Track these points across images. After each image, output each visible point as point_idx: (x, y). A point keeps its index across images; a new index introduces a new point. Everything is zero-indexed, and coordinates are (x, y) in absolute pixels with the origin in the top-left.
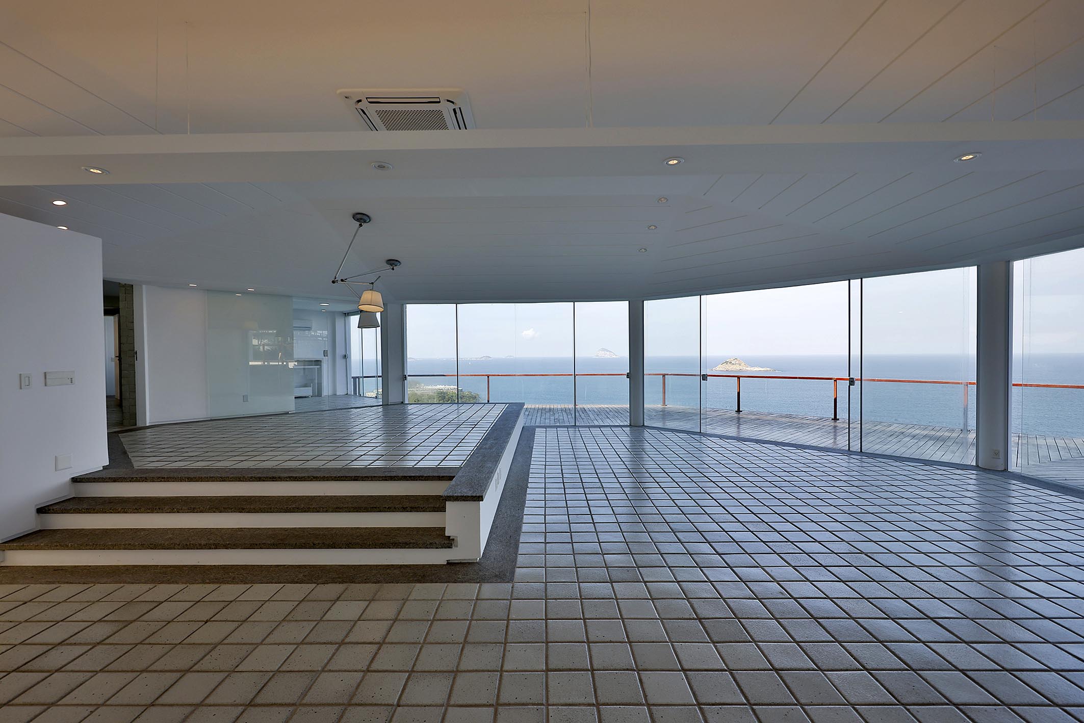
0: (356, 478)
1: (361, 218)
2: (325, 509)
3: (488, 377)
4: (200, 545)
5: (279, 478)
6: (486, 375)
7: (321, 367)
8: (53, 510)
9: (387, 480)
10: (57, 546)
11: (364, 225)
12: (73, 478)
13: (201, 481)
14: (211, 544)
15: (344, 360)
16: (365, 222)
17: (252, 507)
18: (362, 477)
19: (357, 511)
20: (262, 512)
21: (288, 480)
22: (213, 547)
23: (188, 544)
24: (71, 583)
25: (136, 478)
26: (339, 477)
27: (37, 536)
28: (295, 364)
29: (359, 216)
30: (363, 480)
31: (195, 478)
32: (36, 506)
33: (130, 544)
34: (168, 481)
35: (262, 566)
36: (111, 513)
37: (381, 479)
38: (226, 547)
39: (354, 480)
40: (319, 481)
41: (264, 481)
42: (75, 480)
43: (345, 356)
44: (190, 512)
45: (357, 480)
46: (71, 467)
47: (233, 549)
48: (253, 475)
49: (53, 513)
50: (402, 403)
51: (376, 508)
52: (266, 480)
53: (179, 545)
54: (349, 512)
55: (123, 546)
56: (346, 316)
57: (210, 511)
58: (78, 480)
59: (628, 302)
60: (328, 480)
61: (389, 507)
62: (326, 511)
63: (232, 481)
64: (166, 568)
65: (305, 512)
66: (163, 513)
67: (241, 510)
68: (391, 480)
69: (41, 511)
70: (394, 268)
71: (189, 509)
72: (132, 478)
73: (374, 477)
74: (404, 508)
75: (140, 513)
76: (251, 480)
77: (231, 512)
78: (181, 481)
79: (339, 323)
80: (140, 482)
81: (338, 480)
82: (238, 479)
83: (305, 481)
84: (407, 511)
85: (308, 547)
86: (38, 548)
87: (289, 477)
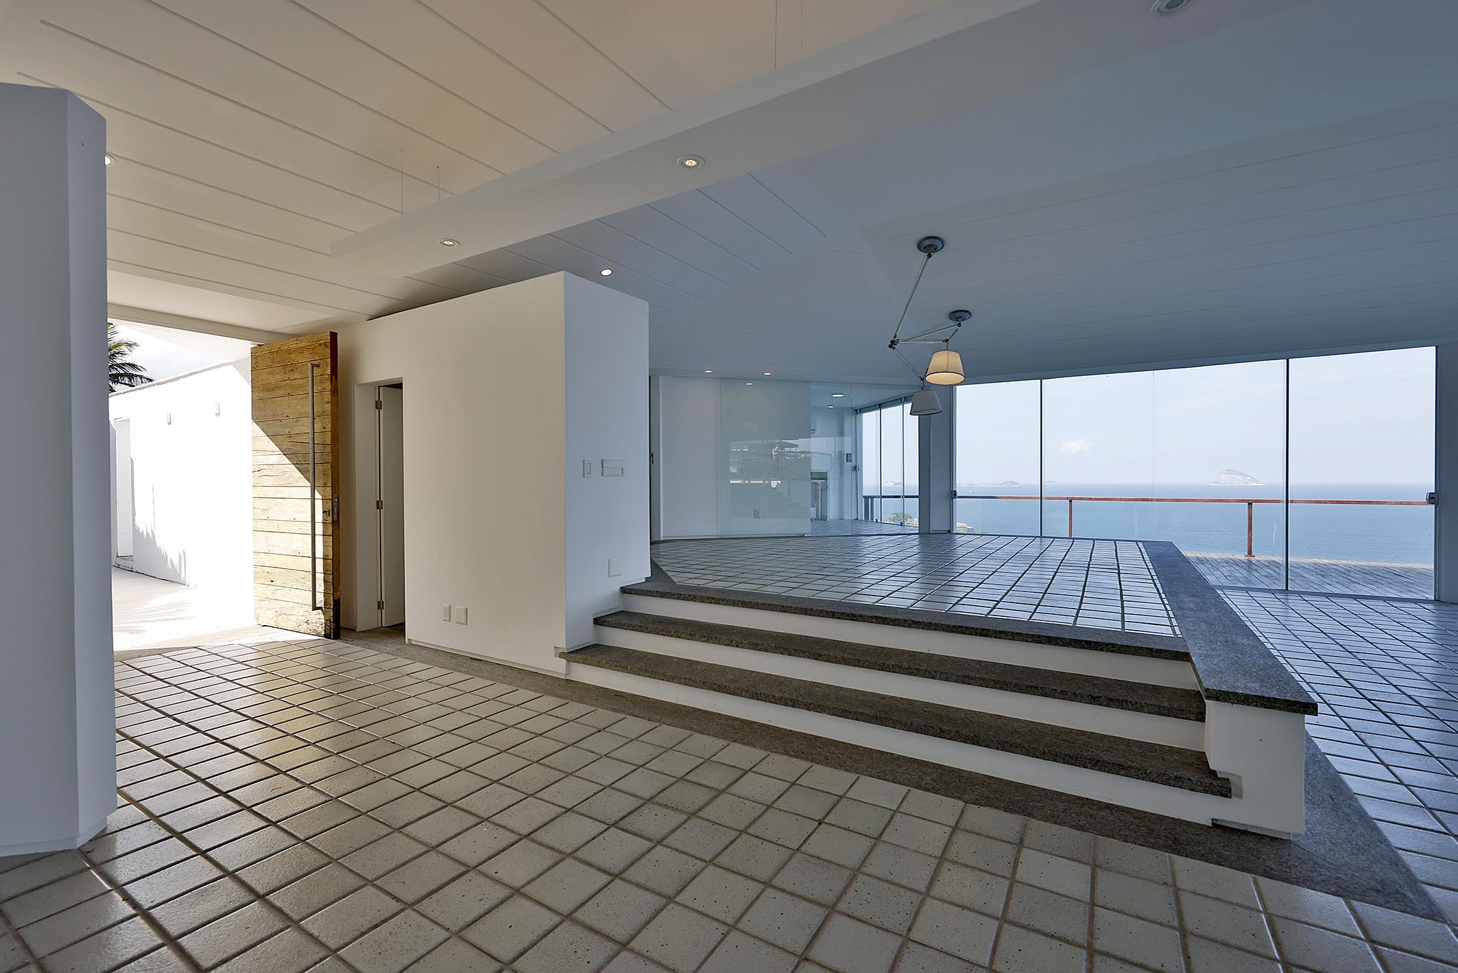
0: (985, 632)
1: (930, 246)
2: (945, 676)
3: (1071, 501)
4: (774, 697)
5: (861, 616)
6: (1067, 498)
7: (826, 482)
8: (608, 622)
9: (1041, 643)
10: (617, 666)
11: (934, 255)
12: (622, 588)
13: (757, 609)
14: (787, 699)
15: (854, 473)
16: (936, 250)
17: (831, 654)
18: (995, 632)
19: (1001, 688)
20: (846, 664)
21: (874, 621)
22: (791, 704)
23: (758, 693)
24: (635, 716)
25: (685, 595)
26: (954, 626)
27: (596, 651)
28: (778, 483)
29: (927, 243)
30: (996, 637)
31: (751, 603)
32: (594, 615)
33: (691, 679)
34: (719, 604)
35: (857, 746)
36: (664, 635)
37: (1031, 639)
38: (808, 707)
39: (981, 635)
40: (922, 629)
41: (839, 618)
42: (625, 590)
43: (856, 467)
44: (752, 649)
45: (985, 635)
46: (620, 575)
47: (817, 712)
48: (825, 609)
49: (608, 626)
50: (949, 531)
51: (1036, 688)
52: (842, 617)
53: (747, 691)
54: (987, 687)
55: (683, 680)
56: (857, 413)
57: (776, 651)
58: (627, 591)
59: (1434, 348)
60: (936, 629)
61: (1062, 692)
62: (947, 679)
63: (796, 613)
64: (732, 719)
65: (911, 674)
66: (720, 644)
67: (817, 657)
68: (1050, 644)
69: (598, 621)
70: (961, 323)
71: (750, 645)
72: (680, 595)
73: (1017, 633)
74: (1092, 697)
75: (694, 640)
76: (821, 614)
77: (804, 657)
78: (734, 606)
79: (848, 423)
80: (688, 600)
81: (953, 632)
82: (803, 611)
83: (899, 626)
84: (1101, 705)
85: (931, 733)
86: (599, 665)
87: (875, 617)
